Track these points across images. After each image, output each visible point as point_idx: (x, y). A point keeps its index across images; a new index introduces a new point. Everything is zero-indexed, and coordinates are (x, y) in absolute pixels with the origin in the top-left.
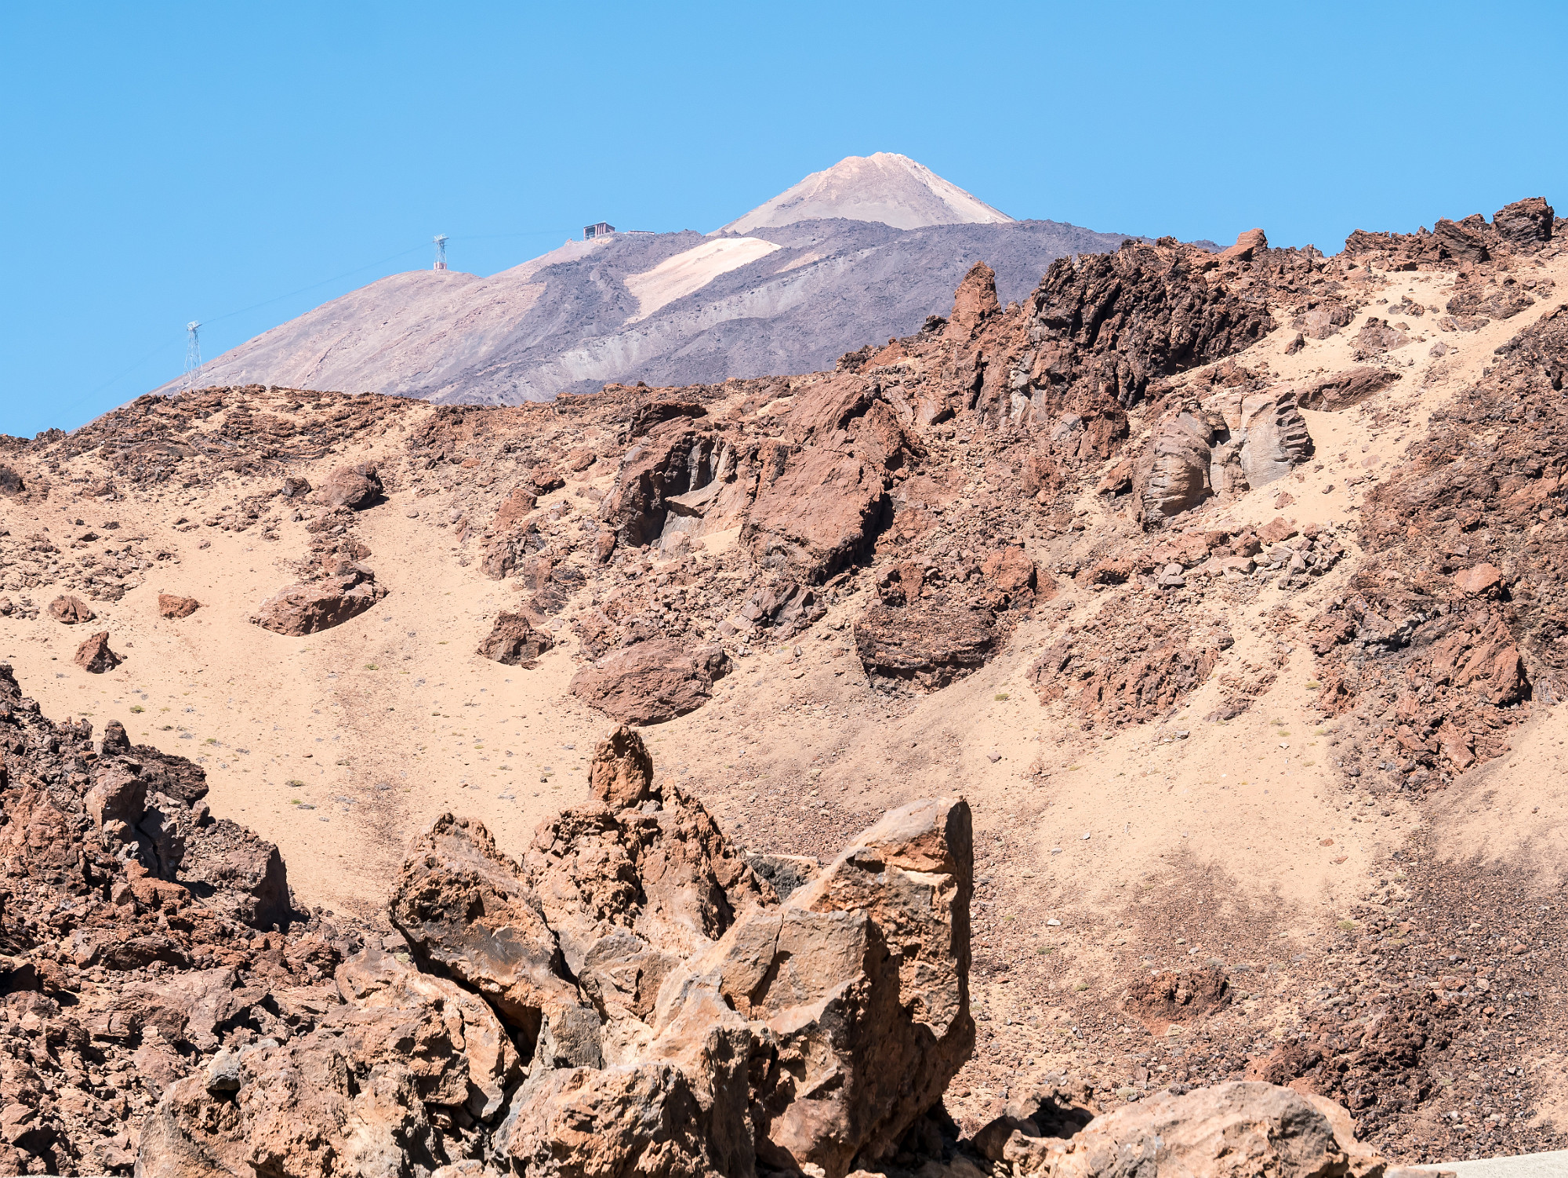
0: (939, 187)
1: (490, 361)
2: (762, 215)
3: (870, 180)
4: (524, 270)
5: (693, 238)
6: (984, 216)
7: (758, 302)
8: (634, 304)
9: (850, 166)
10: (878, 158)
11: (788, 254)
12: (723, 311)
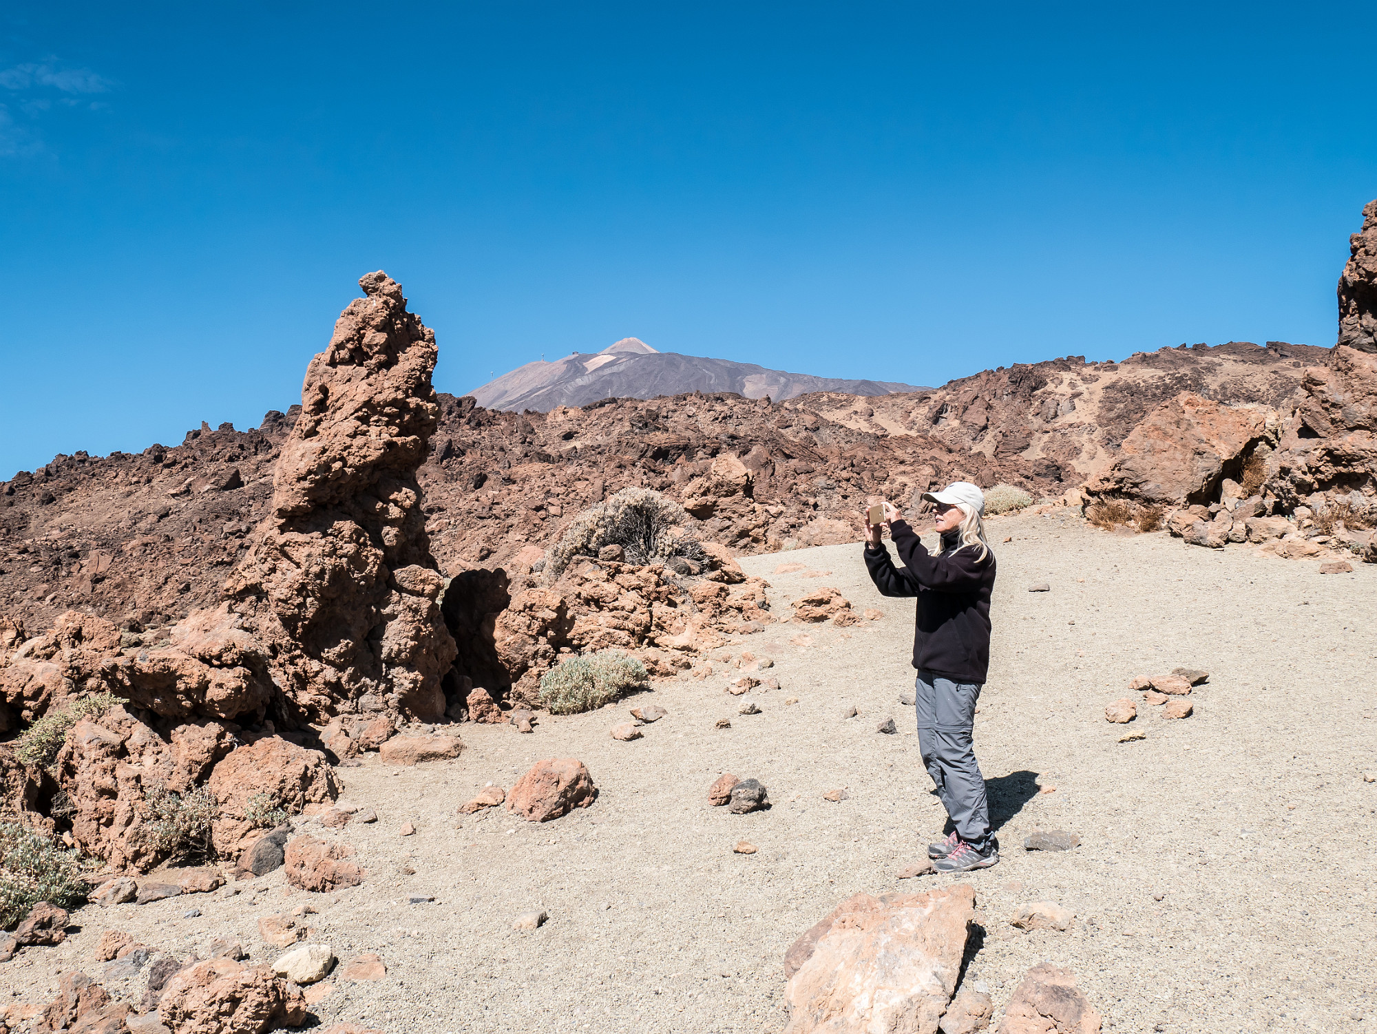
0: (644, 345)
1: (558, 381)
2: (607, 350)
3: (630, 343)
4: (560, 361)
5: (596, 355)
6: (655, 352)
7: (615, 369)
8: (587, 369)
9: (625, 340)
10: (631, 339)
11: (619, 359)
12: (608, 371)
